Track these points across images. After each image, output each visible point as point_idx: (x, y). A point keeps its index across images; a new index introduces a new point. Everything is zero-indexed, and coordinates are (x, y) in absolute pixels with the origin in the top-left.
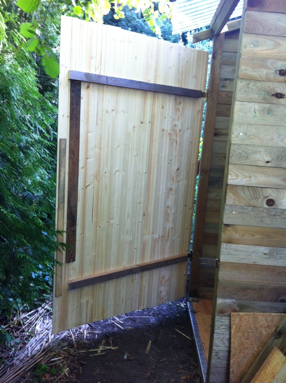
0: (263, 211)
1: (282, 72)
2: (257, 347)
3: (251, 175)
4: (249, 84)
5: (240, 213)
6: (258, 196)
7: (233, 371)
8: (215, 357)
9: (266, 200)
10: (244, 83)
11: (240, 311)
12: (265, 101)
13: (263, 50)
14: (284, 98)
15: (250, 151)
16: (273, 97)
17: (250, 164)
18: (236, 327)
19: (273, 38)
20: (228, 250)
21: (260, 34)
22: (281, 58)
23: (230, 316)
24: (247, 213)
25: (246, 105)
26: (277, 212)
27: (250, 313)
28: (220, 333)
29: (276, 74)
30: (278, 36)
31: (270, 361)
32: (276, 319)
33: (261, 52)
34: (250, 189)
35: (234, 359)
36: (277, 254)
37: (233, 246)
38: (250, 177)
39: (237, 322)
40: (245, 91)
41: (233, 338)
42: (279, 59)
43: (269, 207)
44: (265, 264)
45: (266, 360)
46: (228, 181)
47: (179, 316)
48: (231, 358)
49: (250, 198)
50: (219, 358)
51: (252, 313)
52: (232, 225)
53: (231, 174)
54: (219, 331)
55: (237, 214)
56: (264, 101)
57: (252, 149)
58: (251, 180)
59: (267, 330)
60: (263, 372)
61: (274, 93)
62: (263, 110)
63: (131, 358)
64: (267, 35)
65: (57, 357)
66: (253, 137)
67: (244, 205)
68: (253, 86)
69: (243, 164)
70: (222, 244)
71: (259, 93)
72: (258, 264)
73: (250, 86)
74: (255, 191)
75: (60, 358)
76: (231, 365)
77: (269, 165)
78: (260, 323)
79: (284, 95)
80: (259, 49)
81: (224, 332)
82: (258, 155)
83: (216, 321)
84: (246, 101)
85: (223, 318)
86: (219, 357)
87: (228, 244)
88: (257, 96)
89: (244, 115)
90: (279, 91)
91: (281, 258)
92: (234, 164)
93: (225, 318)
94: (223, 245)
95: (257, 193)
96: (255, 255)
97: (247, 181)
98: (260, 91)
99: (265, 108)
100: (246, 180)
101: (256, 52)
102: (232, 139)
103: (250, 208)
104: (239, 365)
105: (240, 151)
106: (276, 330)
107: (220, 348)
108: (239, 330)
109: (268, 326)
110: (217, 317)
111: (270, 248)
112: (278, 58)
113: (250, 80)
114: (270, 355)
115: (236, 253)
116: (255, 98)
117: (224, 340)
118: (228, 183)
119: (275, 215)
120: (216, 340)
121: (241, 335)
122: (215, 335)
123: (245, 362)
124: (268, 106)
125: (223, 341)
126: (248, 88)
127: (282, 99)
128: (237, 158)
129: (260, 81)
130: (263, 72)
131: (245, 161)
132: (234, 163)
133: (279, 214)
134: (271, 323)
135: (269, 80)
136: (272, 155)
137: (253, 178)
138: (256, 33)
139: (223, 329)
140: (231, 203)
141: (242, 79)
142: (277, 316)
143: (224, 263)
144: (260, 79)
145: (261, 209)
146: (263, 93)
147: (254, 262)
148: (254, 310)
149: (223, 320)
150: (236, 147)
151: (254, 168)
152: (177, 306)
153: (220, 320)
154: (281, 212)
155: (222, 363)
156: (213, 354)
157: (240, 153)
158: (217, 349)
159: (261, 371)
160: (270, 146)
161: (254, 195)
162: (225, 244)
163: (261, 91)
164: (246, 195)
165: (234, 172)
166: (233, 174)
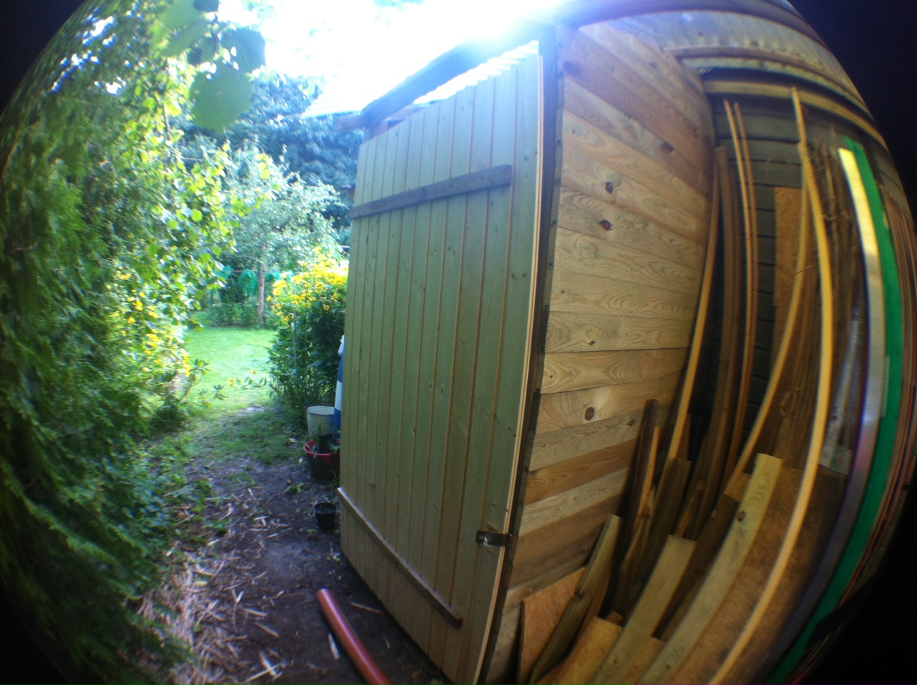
0: (580, 431)
1: (608, 185)
3: (573, 370)
4: (573, 197)
5: (554, 444)
6: (577, 407)
9: (585, 410)
10: (568, 194)
12: (592, 232)
13: (587, 144)
14: (611, 228)
15: (573, 326)
16: (600, 227)
17: (572, 350)
18: (530, 615)
20: (530, 515)
21: (582, 118)
23: (522, 604)
24: (561, 441)
25: (569, 235)
26: (595, 427)
28: (505, 630)
29: (602, 187)
30: (601, 129)
31: (591, 636)
32: (576, 580)
33: (586, 147)
34: (569, 395)
36: (587, 492)
38: (571, 374)
40: (569, 210)
41: (527, 628)
43: (588, 422)
44: (573, 513)
45: (584, 637)
49: (567, 412)
52: (541, 469)
53: (547, 374)
55: (550, 447)
57: (575, 321)
58: (571, 380)
61: (601, 220)
62: (589, 248)
64: (590, 122)
66: (577, 297)
67: (558, 428)
68: (579, 202)
69: (563, 351)
71: (586, 216)
72: (564, 517)
73: (574, 202)
74: (575, 399)
76: (523, 657)
77: (593, 347)
79: (611, 225)
80: (583, 140)
81: (511, 626)
82: (582, 331)
83: (502, 620)
84: (569, 227)
85: (512, 611)
86: (500, 654)
87: (533, 504)
88: (582, 221)
89: (568, 254)
90: (607, 217)
91: (590, 496)
92: (552, 353)
94: (526, 509)
95: (577, 401)
96: (564, 505)
97: (566, 382)
98: (586, 213)
99: (592, 244)
101: (579, 144)
102: (551, 304)
103: (566, 431)
105: (560, 326)
108: (534, 616)
111: (581, 487)
113: (574, 191)
114: (587, 630)
115: (541, 514)
116: (581, 224)
118: (541, 393)
119: (591, 434)
124: (594, 241)
125: (507, 636)
127: (609, 230)
128: (556, 341)
129: (586, 195)
130: (589, 181)
131: (567, 344)
133: (595, 430)
134: (570, 587)
135: (595, 196)
136: (597, 330)
137: (574, 375)
138: (577, 114)
139: (510, 623)
140: (543, 430)
141: (565, 186)
142: (577, 575)
143: (523, 538)
144: (585, 191)
146: (590, 217)
147: (560, 517)
149: (512, 614)
150: (556, 318)
151: (576, 356)
154: (599, 426)
155: (503, 658)
157: (560, 330)
158: (499, 648)
160: (595, 313)
161: (572, 405)
162: (530, 505)
164: (563, 408)
165: (552, 370)
166: (550, 374)
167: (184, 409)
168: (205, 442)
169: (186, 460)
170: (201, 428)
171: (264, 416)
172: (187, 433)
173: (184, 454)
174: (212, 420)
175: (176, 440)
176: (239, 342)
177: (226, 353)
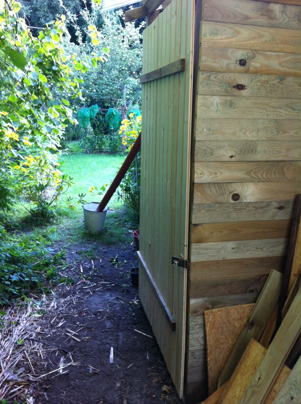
0: (229, 206)
1: (242, 61)
2: (232, 341)
3: (217, 171)
4: (210, 75)
5: (208, 211)
6: (224, 192)
7: (211, 368)
8: (191, 358)
9: (231, 195)
10: (206, 75)
11: (213, 308)
12: (227, 93)
13: (222, 39)
14: (245, 89)
15: (215, 147)
16: (234, 89)
17: (215, 160)
18: (210, 325)
19: (232, 26)
20: (197, 250)
21: (219, 22)
22: (240, 47)
23: (203, 314)
24: (214, 210)
25: (208, 98)
26: (243, 206)
27: (223, 308)
28: (194, 333)
29: (236, 64)
30: (237, 24)
31: (249, 353)
32: (247, 311)
33: (221, 41)
34: (216, 185)
35: (211, 356)
36: (244, 247)
37: (203, 245)
38: (216, 173)
39: (210, 319)
40: (207, 84)
41: (208, 335)
42: (239, 49)
43: (235, 202)
44: (234, 258)
45: (245, 353)
46: (195, 180)
47: (135, 314)
48: (208, 356)
49: (216, 194)
50: (195, 358)
51: (224, 308)
52: (201, 224)
53: (197, 173)
54: (193, 332)
55: (205, 212)
56: (225, 94)
57: (216, 145)
58: (217, 177)
59: (240, 322)
60: (243, 365)
61: (235, 85)
62: (225, 103)
63: (96, 370)
64: (226, 22)
65: (16, 388)
66: (216, 132)
67: (210, 203)
68: (215, 78)
69: (208, 161)
70: (192, 244)
71: (221, 85)
72: (227, 259)
73: (211, 79)
74: (221, 187)
75: (19, 388)
76: (209, 362)
77: (233, 159)
78: (233, 316)
79: (245, 86)
80: (219, 37)
81: (199, 332)
82: (222, 150)
83: (190, 322)
84: (207, 94)
85: (197, 317)
86: (195, 356)
87: (198, 244)
88: (218, 88)
89: (207, 109)
90: (240, 83)
91: (248, 250)
92: (200, 162)
93: (199, 317)
94: (193, 246)
95: (223, 189)
96: (224, 250)
97: (213, 178)
98: (221, 83)
99: (227, 101)
100: (212, 176)
101: (215, 41)
102: (196, 136)
103: (217, 205)
104: (216, 361)
105: (204, 148)
106: (248, 321)
107: (196, 348)
108: (213, 327)
109: (240, 318)
110: (191, 318)
111: (237, 242)
112: (238, 47)
113: (211, 72)
114: (247, 348)
115: (206, 251)
116: (217, 90)
117: (199, 339)
118: (195, 182)
119: (240, 209)
120: (192, 340)
121: (216, 331)
122: (190, 336)
123: (222, 357)
124: (229, 98)
125: (197, 340)
126: (210, 80)
127: (243, 90)
128: (202, 155)
129: (222, 72)
130: (224, 63)
131: (211, 157)
132: (199, 160)
133: (244, 207)
134: (242, 315)
135: (229, 71)
136: (235, 149)
137: (218, 174)
138: (215, 20)
139: (198, 328)
140: (199, 202)
141: (203, 71)
142: (247, 307)
143: (195, 264)
144: (221, 70)
145: (228, 205)
146: (225, 85)
147: (223, 258)
148: (225, 304)
149: (197, 320)
150: (201, 143)
151: (219, 164)
152: (130, 304)
153: (194, 320)
154: (246, 205)
155: (198, 361)
156: (190, 355)
157: (205, 150)
158: (193, 349)
159: (241, 364)
160: (233, 139)
161: (220, 191)
162: (195, 244)
163: (223, 83)
164: (213, 192)
165: (200, 170)
166: (199, 172)
167: (54, 210)
168: (67, 232)
169: (50, 243)
170: (65, 223)
171: (114, 215)
172: (55, 227)
173: (49, 240)
174: (75, 218)
175: (45, 231)
176: (106, 165)
177: (94, 173)
